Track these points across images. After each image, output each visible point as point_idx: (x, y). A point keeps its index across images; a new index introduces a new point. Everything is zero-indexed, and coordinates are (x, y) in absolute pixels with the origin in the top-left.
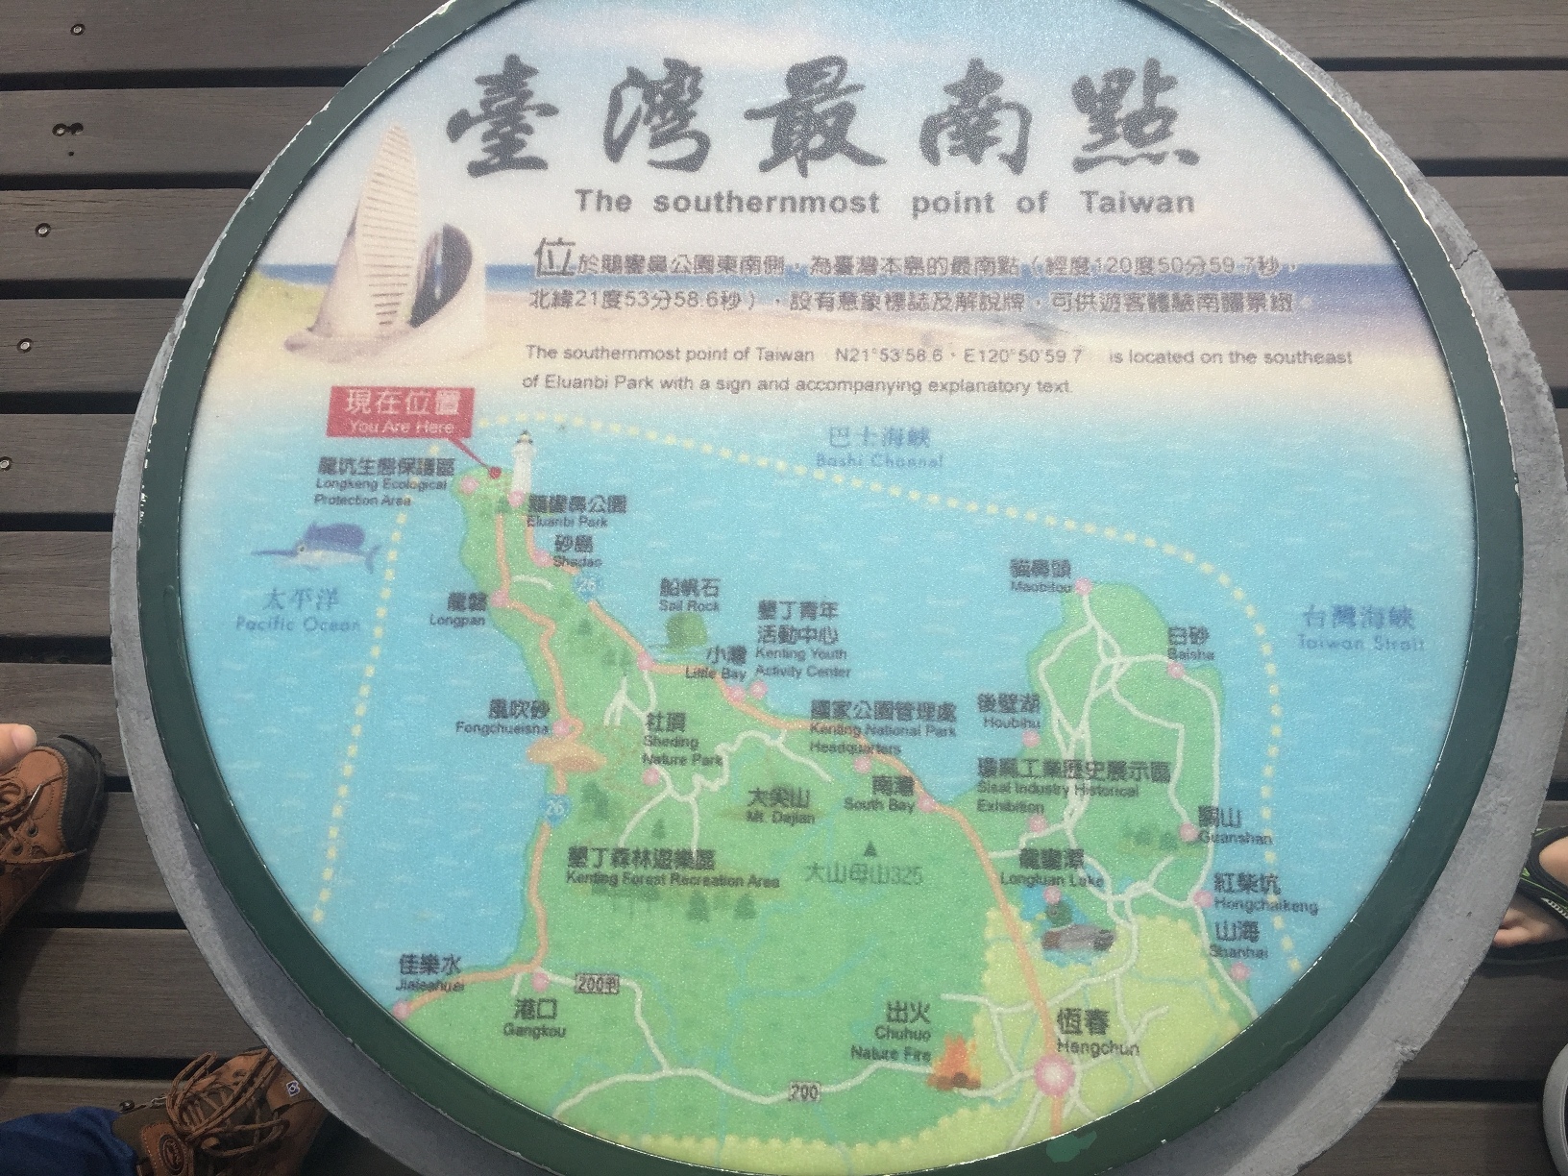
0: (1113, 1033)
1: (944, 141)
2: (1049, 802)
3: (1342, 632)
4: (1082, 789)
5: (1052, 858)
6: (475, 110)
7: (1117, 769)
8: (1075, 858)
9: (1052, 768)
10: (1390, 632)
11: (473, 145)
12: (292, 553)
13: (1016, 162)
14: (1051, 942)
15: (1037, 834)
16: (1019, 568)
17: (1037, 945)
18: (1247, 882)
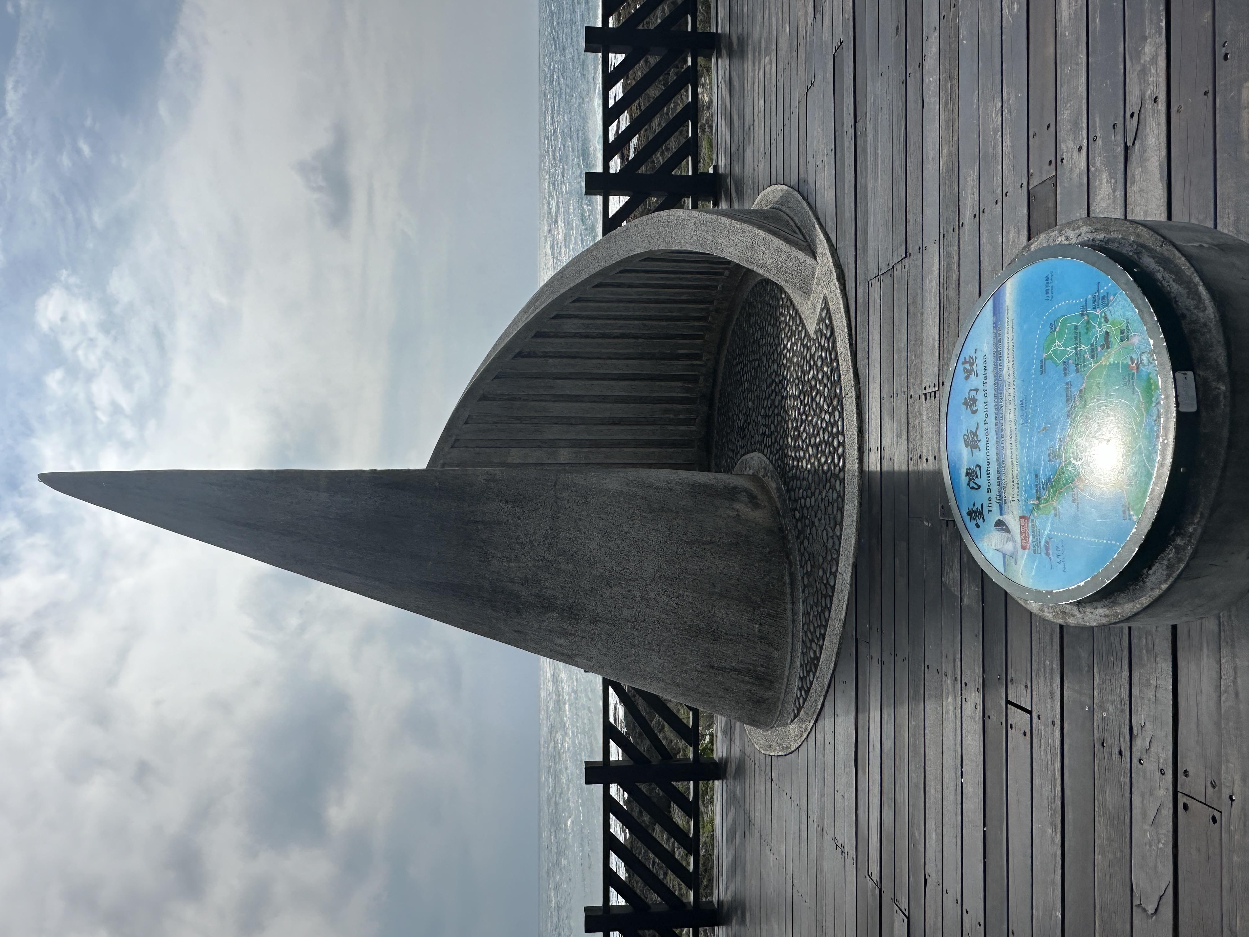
0: (1124, 328)
1: (974, 409)
2: (1083, 353)
3: (1050, 292)
4: (1080, 347)
5: (1092, 351)
6: (975, 522)
7: (1076, 338)
8: (1092, 345)
9: (1076, 354)
10: (1050, 281)
11: (980, 521)
12: (1050, 558)
13: (977, 390)
14: (1108, 348)
15: (1087, 356)
16: (1042, 373)
17: (1109, 350)
18: (1094, 301)
